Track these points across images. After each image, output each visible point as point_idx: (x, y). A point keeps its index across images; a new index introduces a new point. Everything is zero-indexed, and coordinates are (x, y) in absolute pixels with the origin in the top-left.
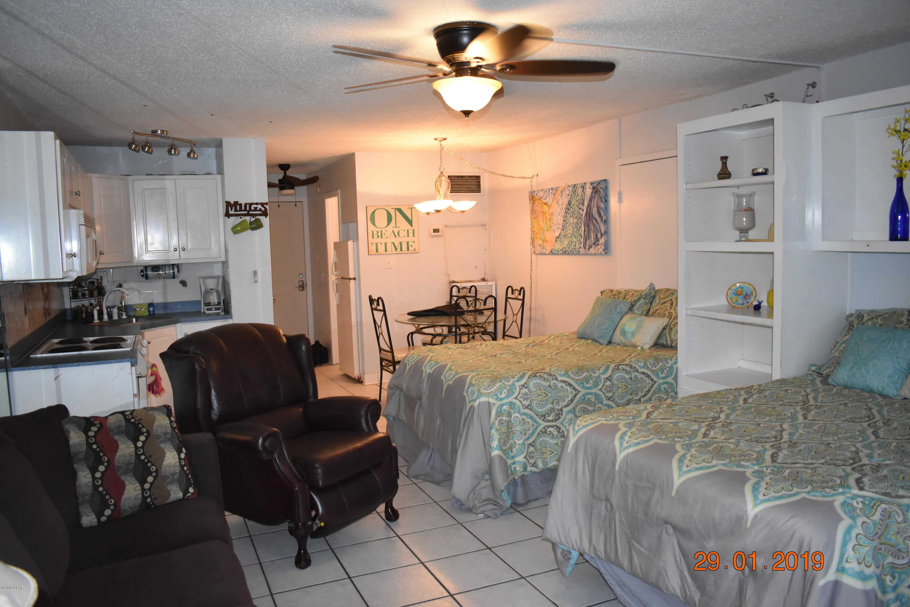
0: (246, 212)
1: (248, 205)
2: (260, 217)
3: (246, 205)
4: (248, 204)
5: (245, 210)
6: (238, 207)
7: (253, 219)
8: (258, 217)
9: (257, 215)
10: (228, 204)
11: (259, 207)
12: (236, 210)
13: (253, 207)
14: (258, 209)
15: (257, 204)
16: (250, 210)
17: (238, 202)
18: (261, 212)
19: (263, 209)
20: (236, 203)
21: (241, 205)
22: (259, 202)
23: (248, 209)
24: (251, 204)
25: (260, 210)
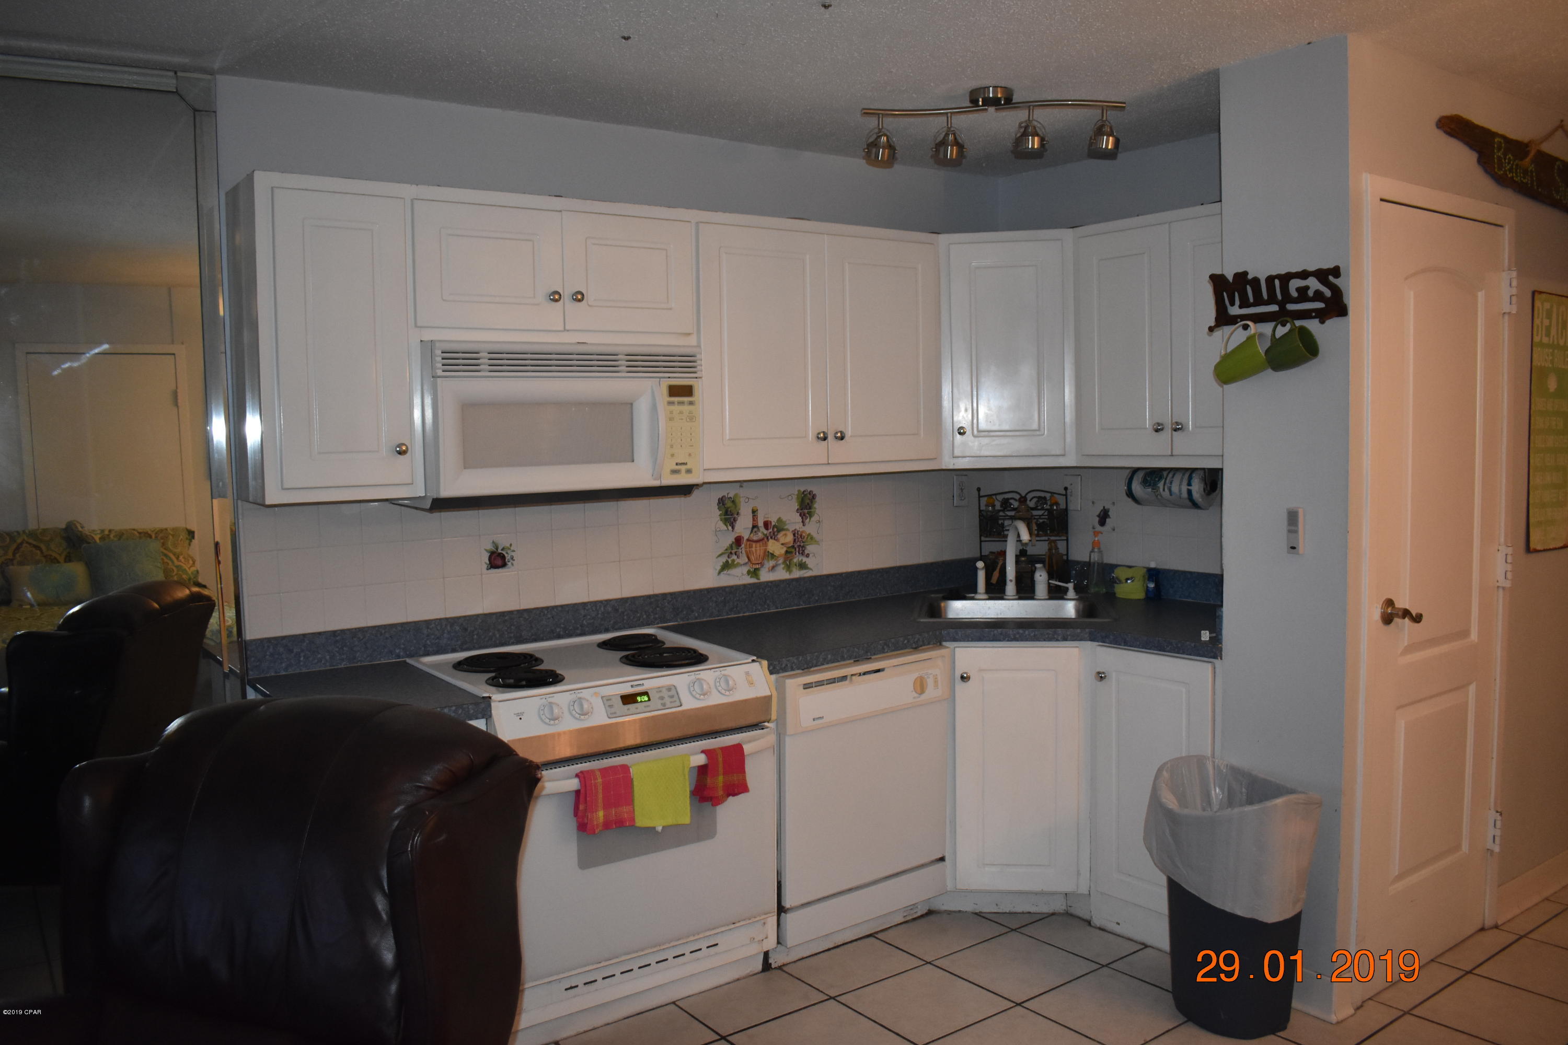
0: (1274, 308)
1: (1277, 282)
2: (1312, 325)
3: (1270, 280)
4: (1279, 277)
5: (1272, 300)
6: (1249, 289)
7: (1281, 331)
8: (1298, 323)
9: (1305, 315)
10: (1218, 281)
11: (1313, 284)
12: (1244, 304)
13: (1295, 284)
14: (1311, 293)
15: (1304, 275)
16: (1287, 298)
17: (1245, 274)
18: (1320, 305)
19: (1328, 293)
20: (1241, 277)
21: (1256, 282)
22: (1312, 268)
23: (1279, 297)
24: (1286, 278)
25: (1318, 296)
